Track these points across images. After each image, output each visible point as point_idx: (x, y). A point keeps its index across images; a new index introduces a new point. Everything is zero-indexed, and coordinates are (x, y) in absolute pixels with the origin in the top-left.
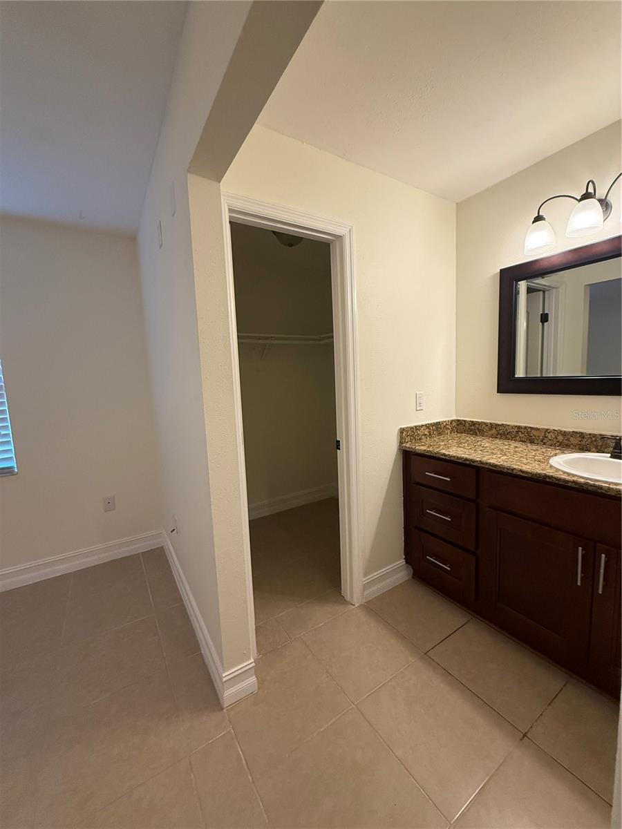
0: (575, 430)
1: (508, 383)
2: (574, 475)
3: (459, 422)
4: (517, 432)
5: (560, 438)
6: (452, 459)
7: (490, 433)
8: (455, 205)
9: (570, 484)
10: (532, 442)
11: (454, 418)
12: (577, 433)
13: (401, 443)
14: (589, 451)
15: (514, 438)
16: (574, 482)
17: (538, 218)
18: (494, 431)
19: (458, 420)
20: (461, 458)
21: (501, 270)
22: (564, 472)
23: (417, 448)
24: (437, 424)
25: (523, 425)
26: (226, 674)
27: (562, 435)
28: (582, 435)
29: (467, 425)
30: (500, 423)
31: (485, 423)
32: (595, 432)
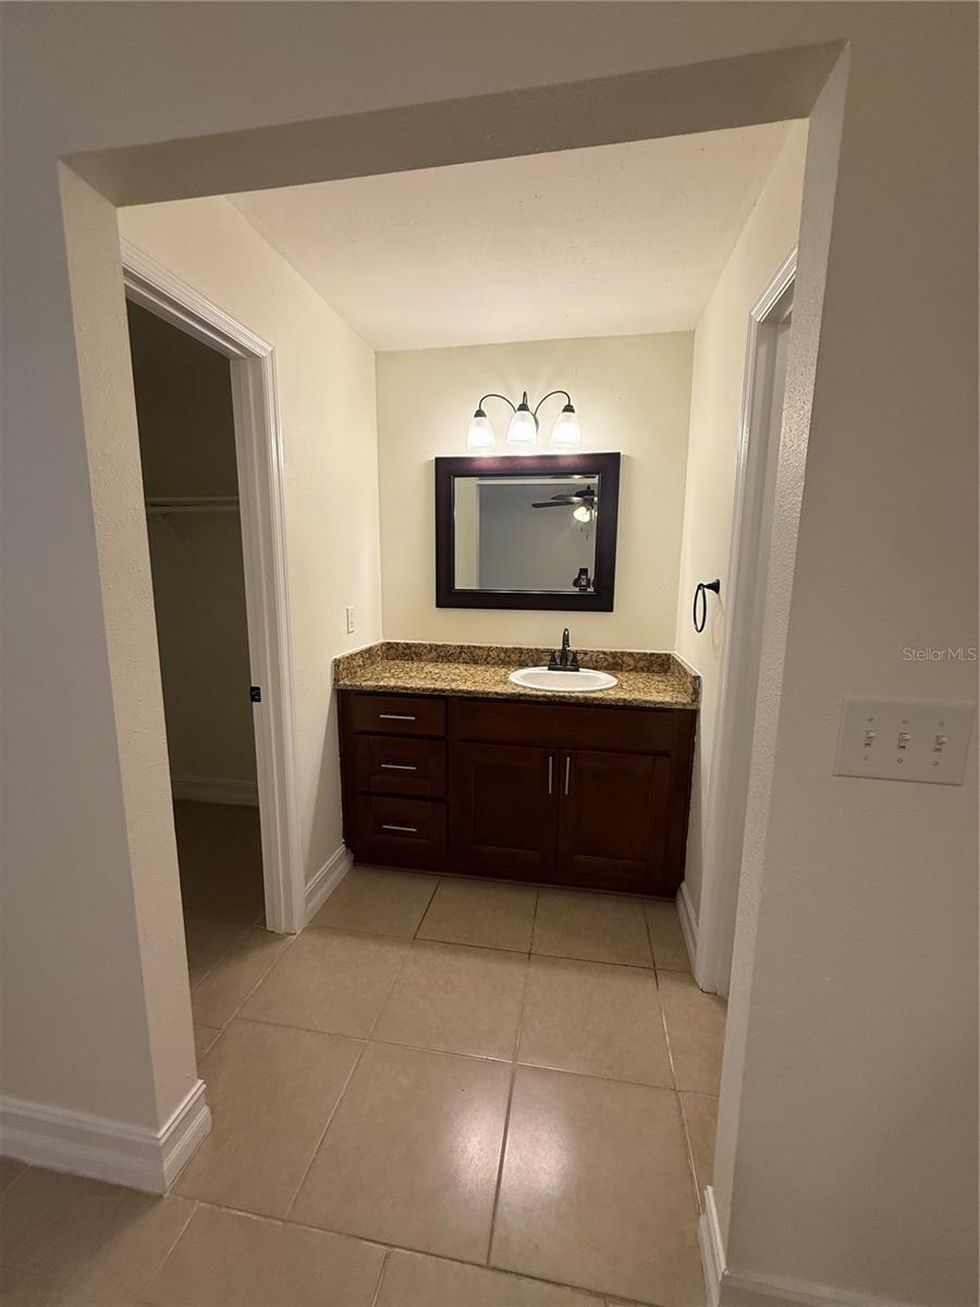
0: (516, 646)
1: (448, 596)
2: (541, 690)
3: (389, 646)
4: (460, 653)
5: (502, 655)
6: (417, 691)
7: (430, 656)
8: (373, 356)
9: (541, 699)
10: (476, 663)
11: (382, 641)
12: (516, 649)
13: (336, 680)
14: (527, 666)
15: (456, 660)
16: (544, 696)
17: (480, 413)
18: (434, 653)
19: (389, 643)
20: (428, 689)
21: (437, 459)
22: (532, 689)
23: (364, 684)
24: (369, 650)
25: (466, 644)
26: (163, 1132)
27: (505, 653)
28: (521, 651)
29: (400, 648)
30: (441, 643)
31: (423, 645)
32: (531, 647)
